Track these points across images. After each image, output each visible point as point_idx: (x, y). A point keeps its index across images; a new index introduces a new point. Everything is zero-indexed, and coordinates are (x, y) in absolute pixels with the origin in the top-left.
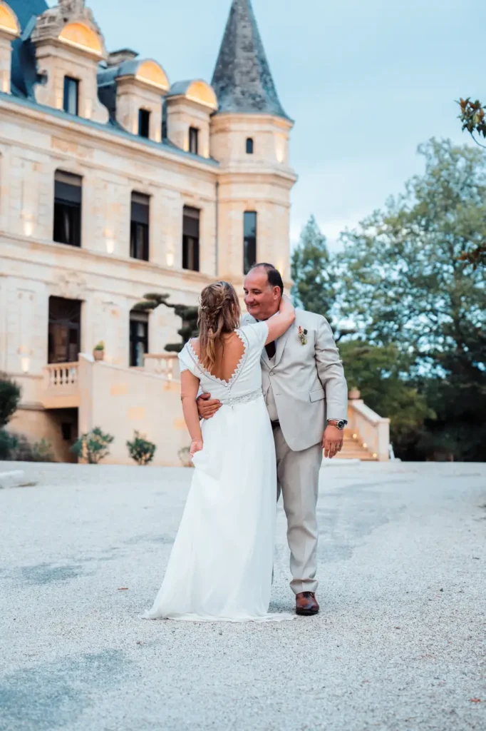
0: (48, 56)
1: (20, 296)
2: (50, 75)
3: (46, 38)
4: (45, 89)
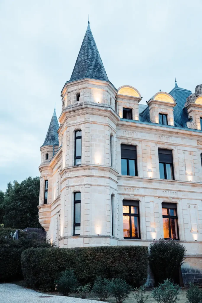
0: (191, 111)
1: (189, 207)
2: (193, 117)
3: (189, 104)
4: (191, 123)
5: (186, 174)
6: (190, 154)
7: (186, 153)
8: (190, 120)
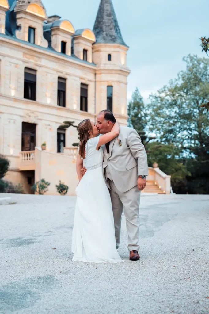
0: (21, 18)
1: (9, 122)
2: (22, 26)
3: (21, 10)
4: (20, 32)
5: (10, 88)
6: (16, 67)
7: (13, 65)
8: (18, 28)
